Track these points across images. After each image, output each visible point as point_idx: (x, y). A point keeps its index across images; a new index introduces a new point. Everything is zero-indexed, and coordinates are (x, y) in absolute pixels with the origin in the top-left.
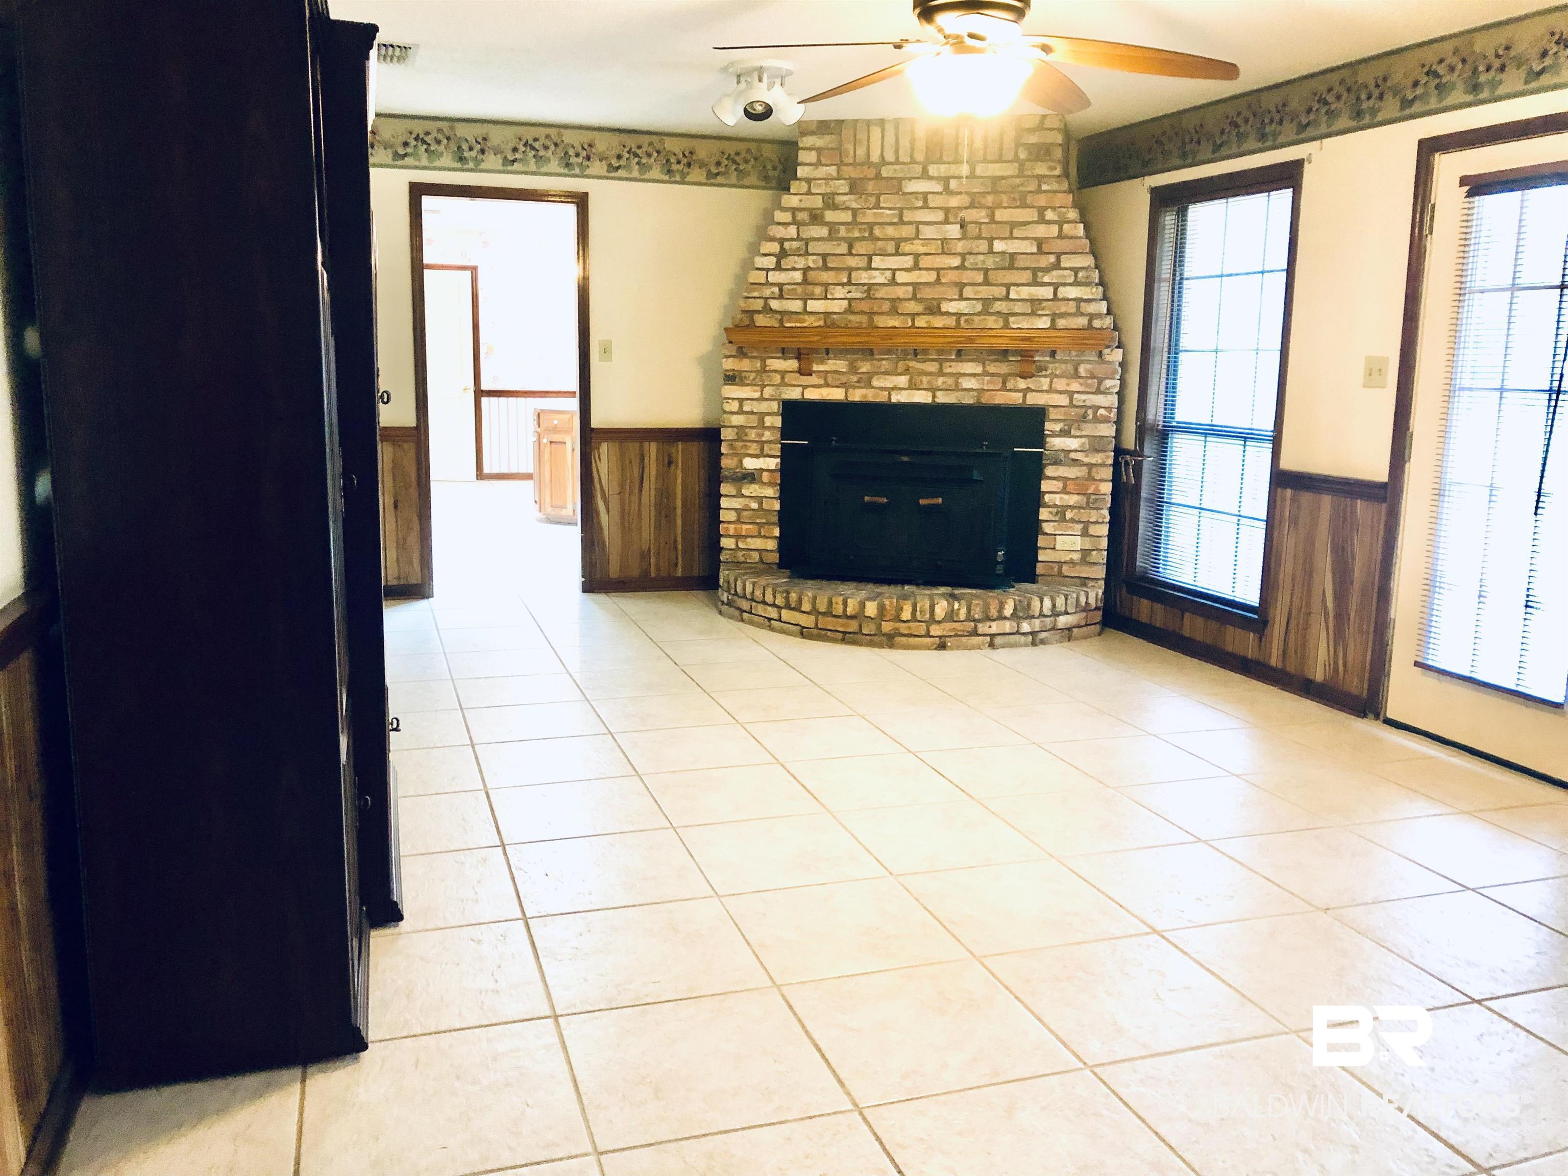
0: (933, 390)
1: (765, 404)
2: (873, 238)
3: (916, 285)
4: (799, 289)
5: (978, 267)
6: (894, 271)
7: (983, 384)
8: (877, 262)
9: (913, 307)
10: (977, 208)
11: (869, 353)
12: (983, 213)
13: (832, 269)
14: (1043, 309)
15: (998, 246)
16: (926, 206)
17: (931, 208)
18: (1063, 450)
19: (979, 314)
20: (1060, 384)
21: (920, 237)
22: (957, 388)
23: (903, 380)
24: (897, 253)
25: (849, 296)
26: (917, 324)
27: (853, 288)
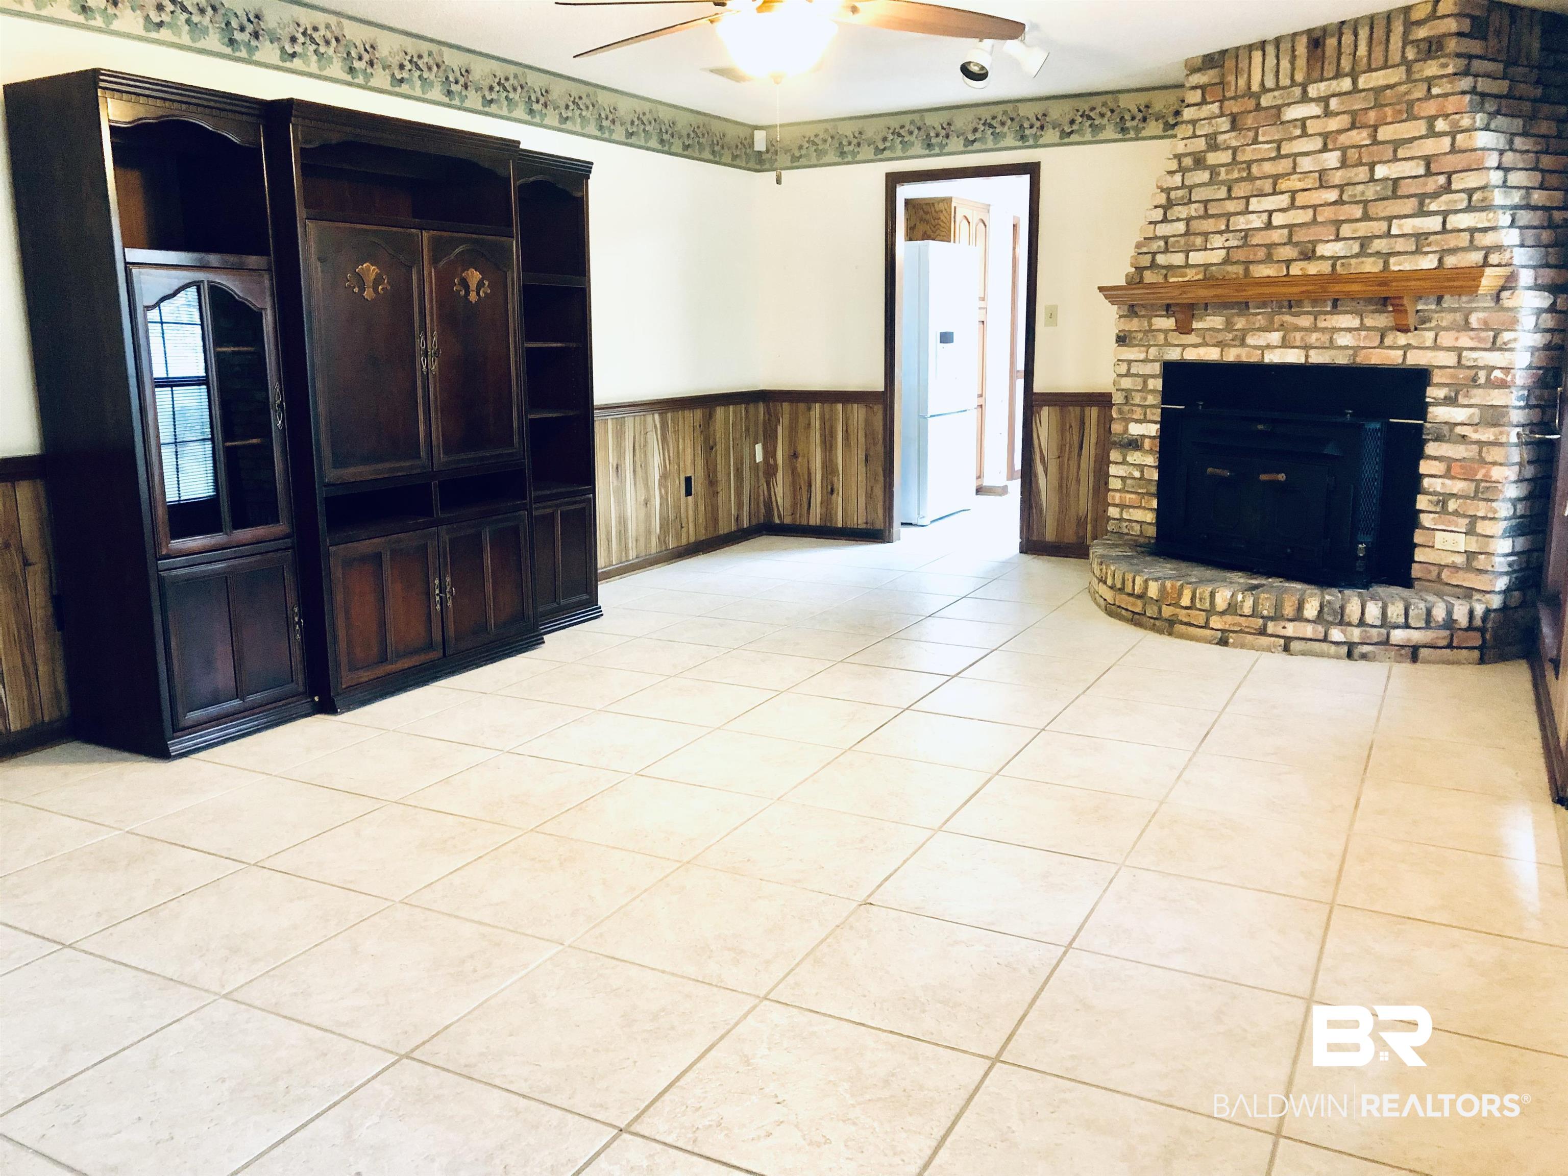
0: (1307, 348)
1: (1150, 365)
2: (1250, 178)
3: (1291, 227)
4: (1182, 240)
5: (1357, 199)
6: (1270, 213)
7: (1359, 339)
8: (1254, 204)
9: (1288, 252)
10: (1358, 128)
11: (1244, 307)
12: (1365, 133)
13: (1212, 216)
14: (1429, 245)
15: (1381, 171)
16: (1304, 134)
17: (1311, 135)
18: (1446, 423)
19: (1357, 256)
20: (1446, 339)
21: (1298, 171)
22: (1331, 346)
23: (1275, 337)
24: (1274, 193)
25: (1227, 245)
26: (1291, 273)
27: (1230, 235)
